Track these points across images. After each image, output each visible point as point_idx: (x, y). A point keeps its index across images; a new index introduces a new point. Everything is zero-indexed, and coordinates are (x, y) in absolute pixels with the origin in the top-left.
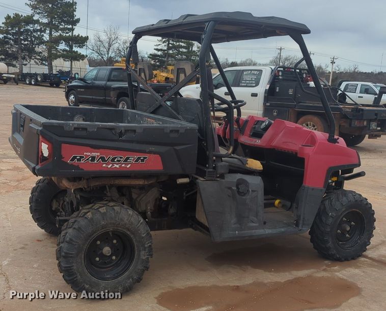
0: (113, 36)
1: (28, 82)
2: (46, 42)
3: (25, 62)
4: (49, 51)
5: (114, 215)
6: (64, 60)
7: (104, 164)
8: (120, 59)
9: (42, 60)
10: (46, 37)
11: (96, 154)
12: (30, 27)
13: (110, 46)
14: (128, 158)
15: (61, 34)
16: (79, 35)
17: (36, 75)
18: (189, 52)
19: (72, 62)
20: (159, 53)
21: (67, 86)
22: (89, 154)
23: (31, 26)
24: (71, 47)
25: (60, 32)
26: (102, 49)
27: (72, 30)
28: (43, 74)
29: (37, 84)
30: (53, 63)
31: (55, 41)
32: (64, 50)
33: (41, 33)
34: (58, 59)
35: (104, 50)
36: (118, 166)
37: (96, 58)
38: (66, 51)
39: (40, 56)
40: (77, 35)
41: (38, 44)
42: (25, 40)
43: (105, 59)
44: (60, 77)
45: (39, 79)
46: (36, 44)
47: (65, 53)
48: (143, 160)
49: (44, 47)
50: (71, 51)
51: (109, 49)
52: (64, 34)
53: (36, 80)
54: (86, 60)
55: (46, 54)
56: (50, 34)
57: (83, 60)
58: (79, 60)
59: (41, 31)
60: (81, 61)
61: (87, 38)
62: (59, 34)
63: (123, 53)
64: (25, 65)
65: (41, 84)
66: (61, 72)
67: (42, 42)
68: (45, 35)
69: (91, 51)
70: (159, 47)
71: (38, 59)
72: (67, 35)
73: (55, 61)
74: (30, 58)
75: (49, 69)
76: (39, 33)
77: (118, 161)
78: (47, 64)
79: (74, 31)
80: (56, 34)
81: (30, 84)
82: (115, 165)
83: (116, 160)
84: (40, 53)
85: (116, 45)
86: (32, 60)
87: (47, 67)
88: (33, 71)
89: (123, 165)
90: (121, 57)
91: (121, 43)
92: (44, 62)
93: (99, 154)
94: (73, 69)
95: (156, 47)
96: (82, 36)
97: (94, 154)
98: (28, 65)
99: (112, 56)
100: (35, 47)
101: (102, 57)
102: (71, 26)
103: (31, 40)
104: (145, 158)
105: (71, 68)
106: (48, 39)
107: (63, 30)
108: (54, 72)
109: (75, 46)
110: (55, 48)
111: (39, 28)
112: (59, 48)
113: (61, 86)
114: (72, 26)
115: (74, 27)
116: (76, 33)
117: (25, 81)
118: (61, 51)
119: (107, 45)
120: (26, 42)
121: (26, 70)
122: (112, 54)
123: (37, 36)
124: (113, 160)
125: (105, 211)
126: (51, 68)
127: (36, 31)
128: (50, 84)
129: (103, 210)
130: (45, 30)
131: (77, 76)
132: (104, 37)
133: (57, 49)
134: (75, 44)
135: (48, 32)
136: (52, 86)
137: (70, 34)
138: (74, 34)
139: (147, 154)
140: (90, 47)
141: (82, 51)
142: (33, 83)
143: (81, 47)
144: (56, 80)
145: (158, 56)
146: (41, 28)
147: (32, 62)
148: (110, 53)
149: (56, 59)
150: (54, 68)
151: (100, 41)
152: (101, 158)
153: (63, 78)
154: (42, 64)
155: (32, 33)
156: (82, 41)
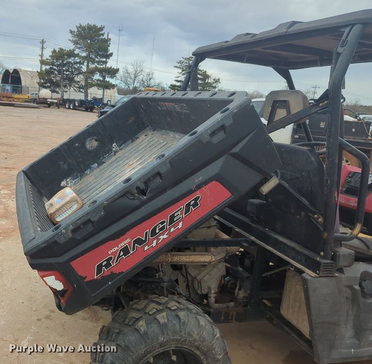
0: (139, 69)
1: (67, 107)
2: (84, 73)
3: (66, 90)
4: (86, 80)
5: (178, 326)
6: (98, 88)
7: (145, 246)
8: (143, 89)
9: (79, 88)
10: (84, 68)
11: (125, 242)
12: (71, 60)
13: (135, 77)
14: (172, 217)
15: (96, 66)
16: (111, 67)
17: (74, 100)
18: (205, 83)
19: (104, 90)
20: (178, 84)
21: (101, 112)
22: (116, 249)
23: (73, 59)
24: (104, 78)
25: (96, 64)
26: (129, 79)
27: (106, 62)
28: (80, 100)
29: (75, 108)
30: (88, 91)
31: (92, 72)
32: (98, 80)
33: (80, 65)
34: (93, 88)
35: (130, 81)
36: (165, 236)
37: (123, 88)
38: (100, 80)
39: (78, 85)
40: (110, 67)
41: (77, 75)
42: (67, 71)
43: (131, 88)
44: (93, 103)
45: (77, 104)
46: (76, 75)
47: (99, 82)
48: (195, 205)
49: (82, 77)
50: (104, 81)
51: (135, 80)
52: (99, 66)
53: (74, 105)
54: (115, 89)
55: (83, 83)
56: (88, 65)
57: (113, 89)
58: (110, 89)
59: (80, 63)
60: (112, 90)
61: (117, 70)
62: (94, 66)
63: (146, 84)
64: (66, 92)
65: (78, 108)
66: (95, 99)
67: (80, 73)
68: (83, 67)
69: (120, 81)
70: (179, 79)
71: (76, 87)
72: (102, 67)
73: (90, 89)
74: (70, 86)
75: (85, 96)
76: (78, 65)
77: (161, 229)
78: (83, 91)
79: (107, 64)
80: (92, 66)
81: (69, 108)
82: (162, 237)
83: (157, 231)
84: (79, 82)
85: (141, 77)
86: (71, 88)
87: (83, 94)
88: (72, 98)
89: (172, 230)
90: (144, 87)
91: (145, 75)
92: (81, 90)
93: (128, 240)
94: (105, 97)
95: (176, 79)
96: (113, 68)
97: (122, 244)
98: (68, 92)
99: (137, 86)
100: (75, 77)
101: (129, 87)
102: (104, 60)
103: (72, 71)
104: (196, 200)
105: (103, 95)
106: (85, 70)
107: (98, 62)
108: (89, 99)
109: (108, 77)
110: (91, 78)
111: (78, 61)
112: (94, 78)
113: (94, 111)
114: (106, 59)
115: (108, 60)
116: (108, 65)
117: (65, 106)
118: (96, 81)
119: (133, 76)
120: (68, 73)
121: (66, 97)
122: (137, 84)
123: (77, 67)
124: (154, 233)
125: (166, 321)
126: (86, 95)
127: (76, 63)
128: (85, 109)
129: (162, 317)
130: (84, 62)
131: (109, 103)
132: (131, 70)
133: (92, 79)
134: (108, 74)
135: (85, 64)
136: (87, 110)
137: (104, 66)
138: (107, 66)
139: (196, 192)
140: (119, 78)
141: (112, 81)
142: (71, 107)
143: (112, 77)
144: (91, 105)
145: (178, 86)
146: (80, 61)
147: (72, 89)
148: (135, 83)
149: (91, 87)
150: (89, 95)
151: (128, 73)
152: (135, 242)
153: (97, 104)
154: (80, 91)
155: (72, 64)
156: (113, 72)
